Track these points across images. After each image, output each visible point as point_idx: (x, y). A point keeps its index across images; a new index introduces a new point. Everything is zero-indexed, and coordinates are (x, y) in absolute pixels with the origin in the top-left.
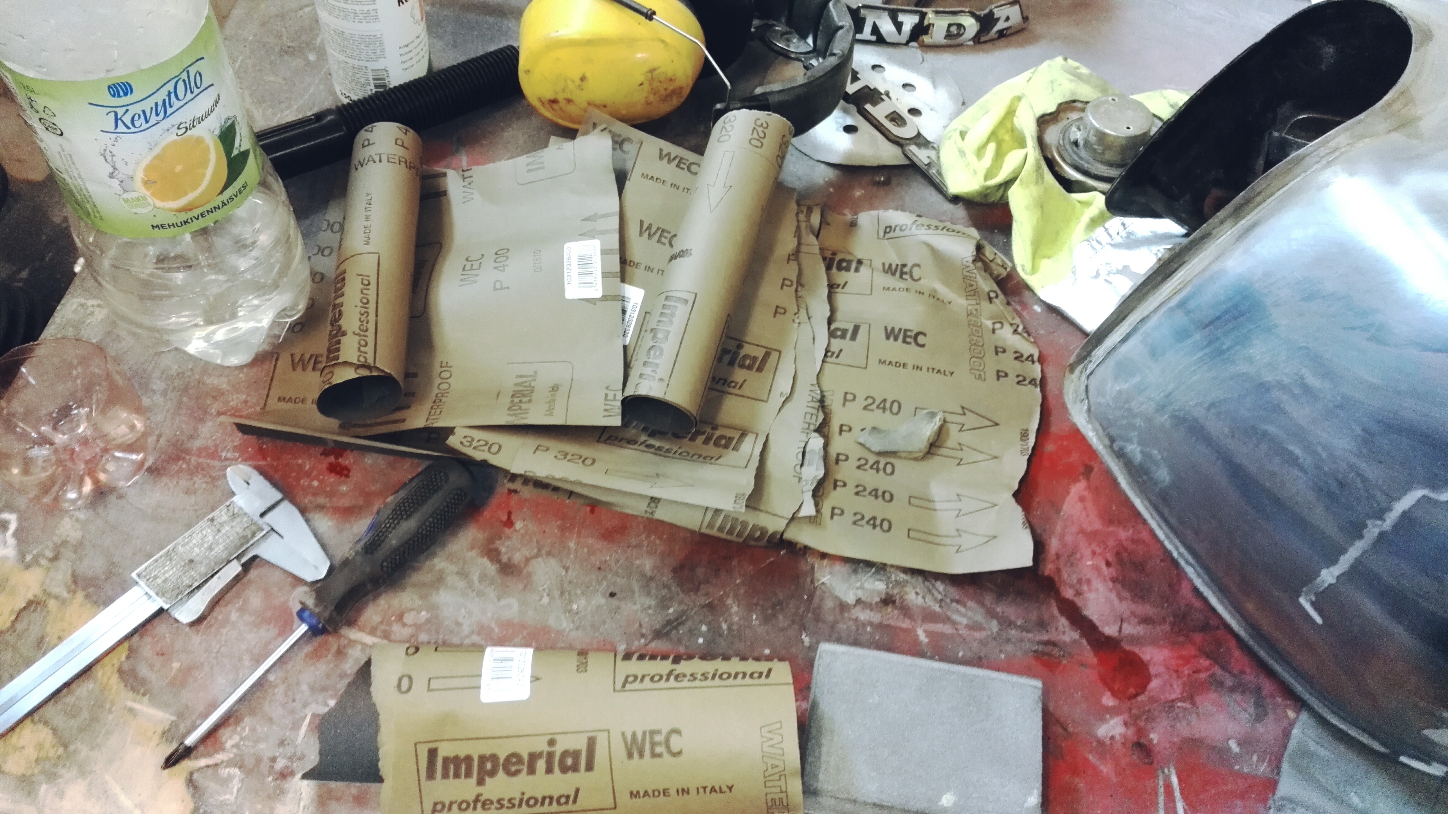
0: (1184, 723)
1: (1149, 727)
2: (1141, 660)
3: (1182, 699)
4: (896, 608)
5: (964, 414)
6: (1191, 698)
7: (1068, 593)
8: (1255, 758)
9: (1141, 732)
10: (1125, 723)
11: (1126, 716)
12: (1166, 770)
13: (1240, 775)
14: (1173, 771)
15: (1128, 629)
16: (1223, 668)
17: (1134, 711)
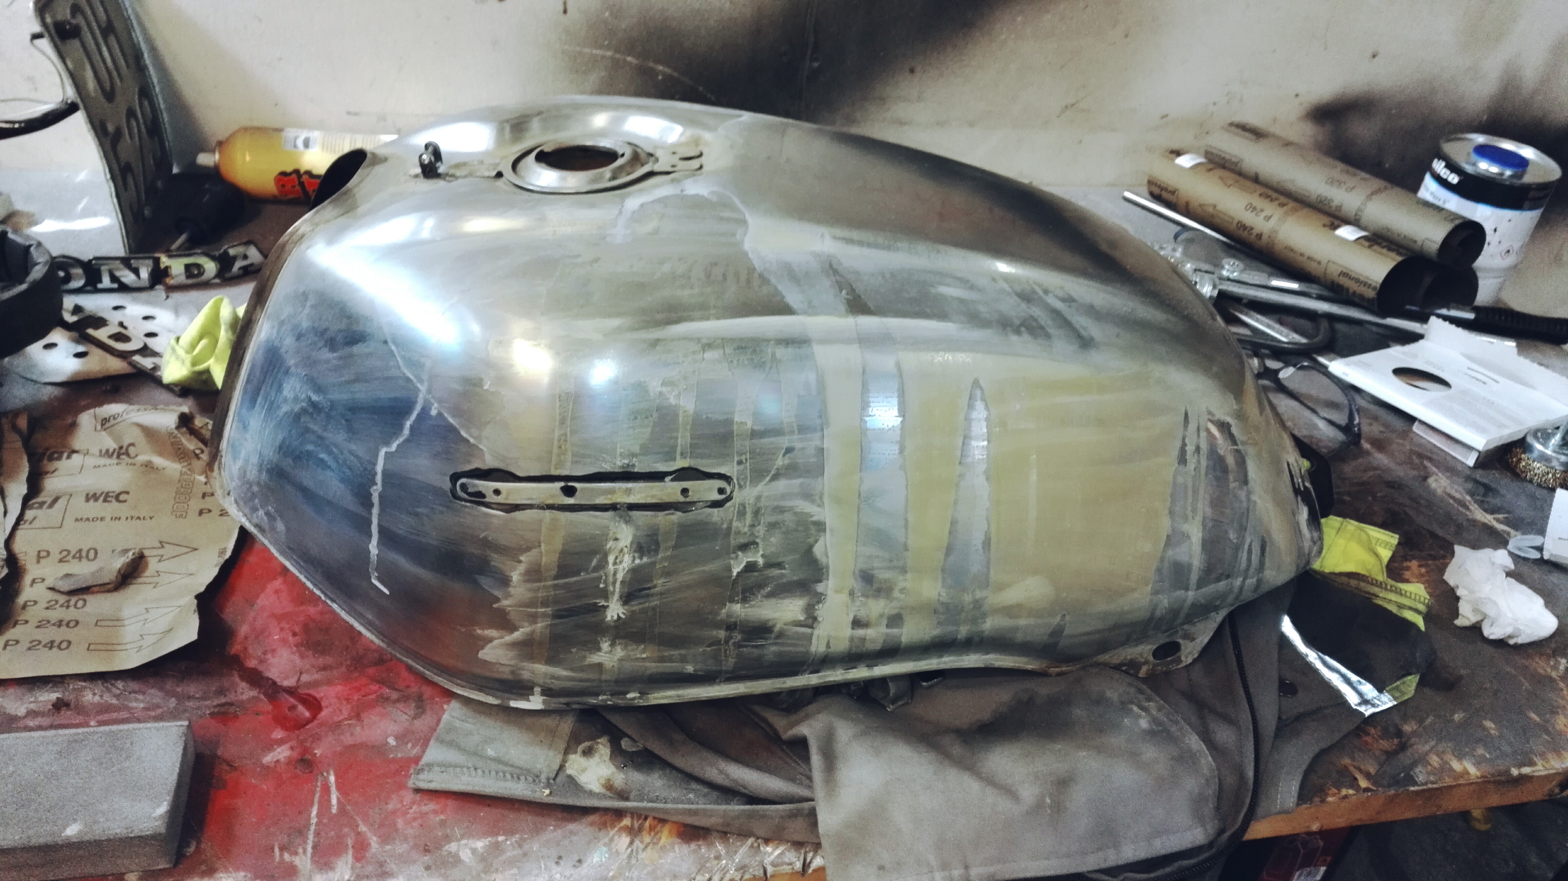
0: (348, 735)
1: (314, 745)
2: (315, 698)
3: (350, 718)
4: (71, 710)
5: (163, 547)
6: (358, 717)
7: (252, 663)
8: (410, 745)
9: (306, 750)
10: (292, 748)
11: (294, 743)
12: (325, 774)
13: (394, 760)
14: (332, 773)
15: (305, 678)
16: (389, 687)
17: (301, 738)
